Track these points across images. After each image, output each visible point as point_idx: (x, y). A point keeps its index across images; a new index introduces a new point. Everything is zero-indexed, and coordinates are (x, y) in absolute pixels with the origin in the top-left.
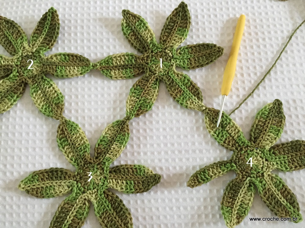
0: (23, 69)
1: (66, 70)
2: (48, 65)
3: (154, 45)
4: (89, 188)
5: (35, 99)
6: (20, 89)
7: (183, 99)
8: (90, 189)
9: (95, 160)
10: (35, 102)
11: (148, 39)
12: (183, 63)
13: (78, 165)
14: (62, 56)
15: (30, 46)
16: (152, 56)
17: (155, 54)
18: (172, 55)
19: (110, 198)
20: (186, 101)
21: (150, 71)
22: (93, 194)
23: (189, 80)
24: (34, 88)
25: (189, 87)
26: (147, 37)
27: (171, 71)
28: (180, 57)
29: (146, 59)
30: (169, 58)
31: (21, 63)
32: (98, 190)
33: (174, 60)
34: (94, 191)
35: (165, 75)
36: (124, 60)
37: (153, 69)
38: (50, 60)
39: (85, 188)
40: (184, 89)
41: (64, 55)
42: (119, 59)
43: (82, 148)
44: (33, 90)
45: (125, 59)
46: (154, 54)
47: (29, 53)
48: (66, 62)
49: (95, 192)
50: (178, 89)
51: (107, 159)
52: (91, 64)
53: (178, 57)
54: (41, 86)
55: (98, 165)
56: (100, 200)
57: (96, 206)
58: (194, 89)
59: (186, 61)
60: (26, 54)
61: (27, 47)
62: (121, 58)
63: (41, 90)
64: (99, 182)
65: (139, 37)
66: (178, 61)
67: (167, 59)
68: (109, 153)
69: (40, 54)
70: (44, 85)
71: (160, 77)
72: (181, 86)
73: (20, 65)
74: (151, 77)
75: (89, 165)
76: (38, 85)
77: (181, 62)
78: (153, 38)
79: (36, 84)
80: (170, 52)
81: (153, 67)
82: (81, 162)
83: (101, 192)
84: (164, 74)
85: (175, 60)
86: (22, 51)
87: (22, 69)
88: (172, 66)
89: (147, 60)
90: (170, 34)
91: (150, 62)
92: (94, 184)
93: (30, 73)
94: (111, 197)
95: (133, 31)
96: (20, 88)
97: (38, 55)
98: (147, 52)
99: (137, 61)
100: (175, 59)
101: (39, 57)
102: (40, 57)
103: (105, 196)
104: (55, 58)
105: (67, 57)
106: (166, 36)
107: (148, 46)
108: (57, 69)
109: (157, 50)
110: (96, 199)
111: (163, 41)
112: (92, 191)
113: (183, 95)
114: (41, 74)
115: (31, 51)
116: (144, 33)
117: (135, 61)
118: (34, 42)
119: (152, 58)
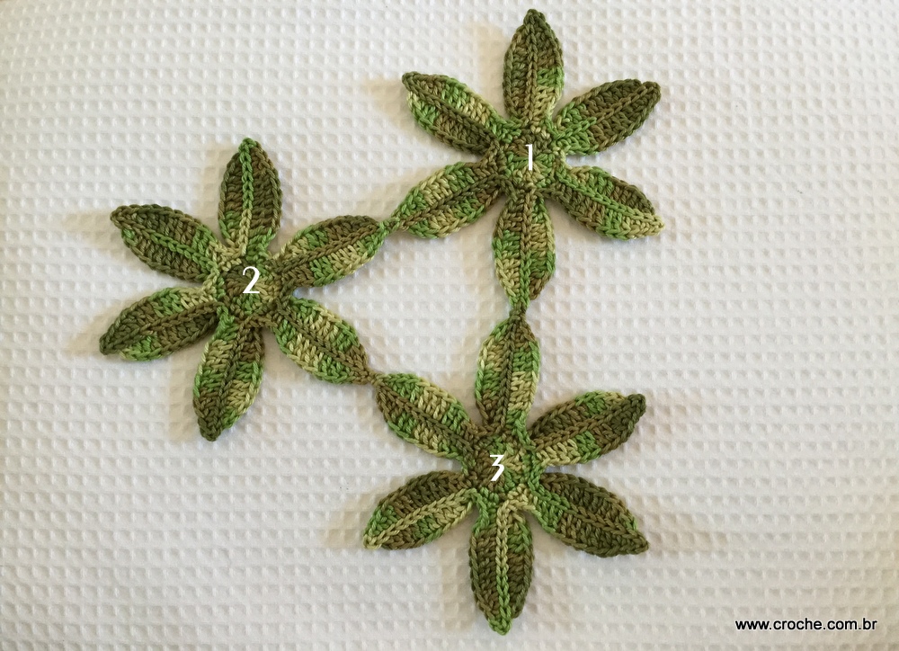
0: (239, 301)
1: (332, 261)
2: (290, 270)
3: (501, 127)
4: (507, 489)
5: (296, 355)
6: (255, 347)
7: (613, 223)
8: (511, 489)
9: (489, 427)
10: (302, 363)
11: (480, 119)
12: (581, 144)
13: (460, 453)
14: (308, 235)
15: (229, 246)
16: (505, 152)
17: (510, 145)
18: (549, 135)
19: (559, 487)
20: (621, 225)
21: (517, 187)
22: (520, 495)
23: (607, 178)
24: (284, 332)
25: (613, 193)
26: (477, 115)
27: (560, 170)
28: (567, 133)
29: (495, 164)
30: (546, 144)
31: (226, 291)
32: (526, 483)
33: (557, 145)
34: (519, 489)
35: (552, 183)
36: (448, 186)
37: (521, 180)
38: (288, 256)
39: (499, 492)
40: (604, 200)
41: (312, 232)
42: (436, 187)
43: (451, 417)
44: (284, 338)
45: (449, 181)
46: (507, 146)
47: (235, 260)
48: (322, 244)
49: (523, 490)
50: (592, 207)
51: (513, 415)
52: (382, 226)
53: (563, 134)
54: (296, 323)
55: (500, 434)
56: (540, 501)
57: (539, 514)
58: (626, 193)
59: (585, 135)
60: (229, 265)
61: (224, 250)
62: (440, 184)
63: (302, 331)
64: (519, 468)
65: (460, 120)
66: (567, 143)
67: (542, 146)
68: (512, 399)
69: (261, 254)
70: (301, 317)
71: (542, 192)
72: (596, 196)
73: (228, 294)
74: (525, 198)
75: (481, 444)
76: (289, 322)
77: (573, 142)
78: (491, 113)
79: (286, 322)
80: (542, 127)
81: (517, 176)
82: (463, 445)
83: (534, 484)
84: (549, 181)
85: (560, 143)
86: (218, 263)
87: (236, 303)
88: (558, 157)
89: (499, 165)
90: (525, 89)
91: (505, 167)
92: (512, 476)
93: (258, 304)
94: (559, 483)
95: (442, 112)
96: (252, 345)
97: (256, 257)
98: (492, 147)
99: (477, 176)
100: (559, 140)
101: (261, 260)
102: (264, 258)
103: (545, 488)
104: (295, 249)
105: (322, 235)
106: (517, 95)
107: (486, 133)
108: (313, 269)
109: (513, 136)
110: (531, 501)
111: (517, 109)
112: (517, 491)
113: (608, 215)
114: (284, 295)
115: (237, 255)
116: (467, 109)
117: (473, 177)
118: (233, 234)
119: (507, 156)
